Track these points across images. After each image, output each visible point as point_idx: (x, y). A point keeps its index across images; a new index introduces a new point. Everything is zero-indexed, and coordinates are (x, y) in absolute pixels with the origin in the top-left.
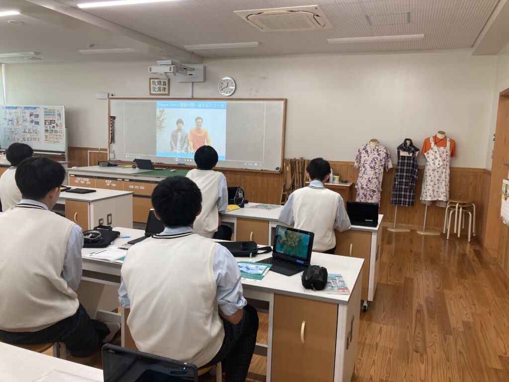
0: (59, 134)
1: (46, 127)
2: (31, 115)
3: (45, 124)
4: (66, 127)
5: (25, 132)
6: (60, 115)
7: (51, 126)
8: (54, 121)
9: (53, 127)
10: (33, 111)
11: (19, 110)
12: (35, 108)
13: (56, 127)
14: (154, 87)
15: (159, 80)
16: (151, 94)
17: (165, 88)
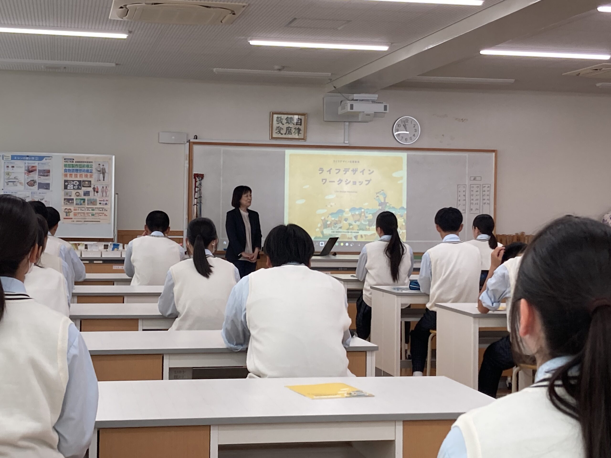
1: (67, 194)
2: (30, 171)
3: (66, 187)
4: (116, 194)
7: (81, 191)
8: (90, 181)
9: (87, 193)
10: (36, 163)
12: (41, 158)
14: (278, 127)
15: (290, 116)
16: (273, 138)
17: (299, 130)
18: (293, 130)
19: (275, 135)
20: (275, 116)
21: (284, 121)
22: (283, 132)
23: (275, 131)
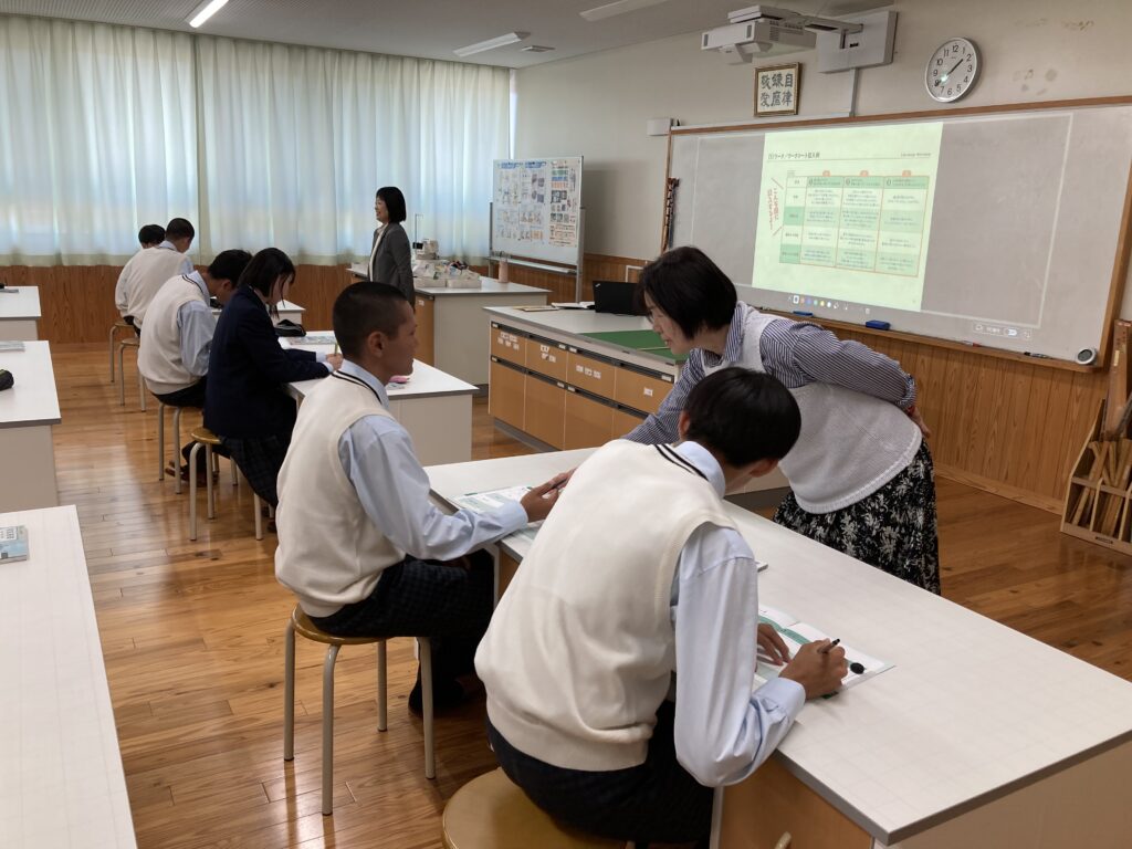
0: (570, 224)
1: (553, 209)
2: (534, 180)
3: (552, 201)
4: (582, 208)
5: (524, 219)
6: (574, 178)
7: (560, 205)
8: (565, 192)
9: (563, 207)
10: (536, 170)
11: (518, 169)
12: (540, 164)
13: (567, 207)
14: (763, 94)
15: (777, 72)
16: (757, 114)
17: (789, 94)
18: (782, 96)
19: (760, 109)
20: (761, 75)
21: (771, 82)
22: (769, 101)
23: (760, 102)
